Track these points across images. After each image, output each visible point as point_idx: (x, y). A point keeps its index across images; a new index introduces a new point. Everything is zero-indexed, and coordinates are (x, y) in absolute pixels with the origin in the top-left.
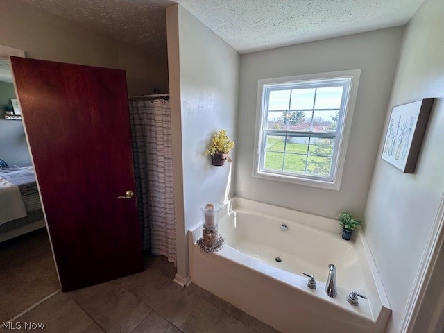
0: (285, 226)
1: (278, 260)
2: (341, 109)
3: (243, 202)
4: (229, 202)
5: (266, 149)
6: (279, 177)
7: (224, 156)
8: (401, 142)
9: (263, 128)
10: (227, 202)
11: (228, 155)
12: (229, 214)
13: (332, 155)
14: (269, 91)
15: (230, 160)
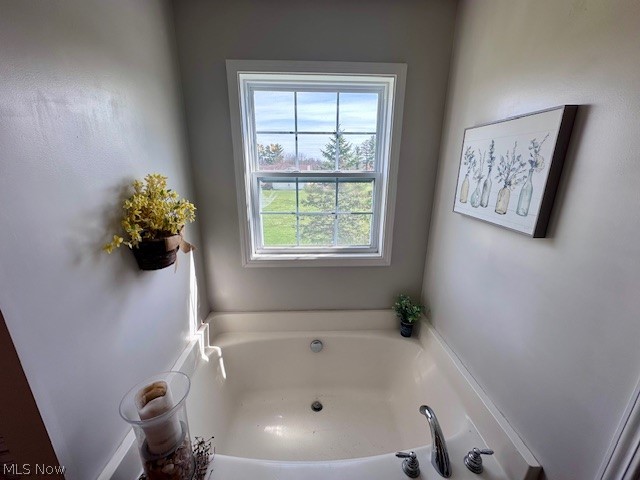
0: (317, 342)
1: (317, 408)
2: (379, 133)
3: (230, 320)
4: (202, 332)
5: (261, 211)
6: (297, 261)
7: (172, 241)
8: (508, 183)
9: (252, 170)
10: (196, 334)
11: (182, 237)
12: (205, 358)
13: (370, 211)
14: (251, 89)
15: (187, 249)
